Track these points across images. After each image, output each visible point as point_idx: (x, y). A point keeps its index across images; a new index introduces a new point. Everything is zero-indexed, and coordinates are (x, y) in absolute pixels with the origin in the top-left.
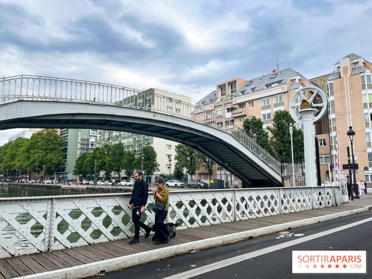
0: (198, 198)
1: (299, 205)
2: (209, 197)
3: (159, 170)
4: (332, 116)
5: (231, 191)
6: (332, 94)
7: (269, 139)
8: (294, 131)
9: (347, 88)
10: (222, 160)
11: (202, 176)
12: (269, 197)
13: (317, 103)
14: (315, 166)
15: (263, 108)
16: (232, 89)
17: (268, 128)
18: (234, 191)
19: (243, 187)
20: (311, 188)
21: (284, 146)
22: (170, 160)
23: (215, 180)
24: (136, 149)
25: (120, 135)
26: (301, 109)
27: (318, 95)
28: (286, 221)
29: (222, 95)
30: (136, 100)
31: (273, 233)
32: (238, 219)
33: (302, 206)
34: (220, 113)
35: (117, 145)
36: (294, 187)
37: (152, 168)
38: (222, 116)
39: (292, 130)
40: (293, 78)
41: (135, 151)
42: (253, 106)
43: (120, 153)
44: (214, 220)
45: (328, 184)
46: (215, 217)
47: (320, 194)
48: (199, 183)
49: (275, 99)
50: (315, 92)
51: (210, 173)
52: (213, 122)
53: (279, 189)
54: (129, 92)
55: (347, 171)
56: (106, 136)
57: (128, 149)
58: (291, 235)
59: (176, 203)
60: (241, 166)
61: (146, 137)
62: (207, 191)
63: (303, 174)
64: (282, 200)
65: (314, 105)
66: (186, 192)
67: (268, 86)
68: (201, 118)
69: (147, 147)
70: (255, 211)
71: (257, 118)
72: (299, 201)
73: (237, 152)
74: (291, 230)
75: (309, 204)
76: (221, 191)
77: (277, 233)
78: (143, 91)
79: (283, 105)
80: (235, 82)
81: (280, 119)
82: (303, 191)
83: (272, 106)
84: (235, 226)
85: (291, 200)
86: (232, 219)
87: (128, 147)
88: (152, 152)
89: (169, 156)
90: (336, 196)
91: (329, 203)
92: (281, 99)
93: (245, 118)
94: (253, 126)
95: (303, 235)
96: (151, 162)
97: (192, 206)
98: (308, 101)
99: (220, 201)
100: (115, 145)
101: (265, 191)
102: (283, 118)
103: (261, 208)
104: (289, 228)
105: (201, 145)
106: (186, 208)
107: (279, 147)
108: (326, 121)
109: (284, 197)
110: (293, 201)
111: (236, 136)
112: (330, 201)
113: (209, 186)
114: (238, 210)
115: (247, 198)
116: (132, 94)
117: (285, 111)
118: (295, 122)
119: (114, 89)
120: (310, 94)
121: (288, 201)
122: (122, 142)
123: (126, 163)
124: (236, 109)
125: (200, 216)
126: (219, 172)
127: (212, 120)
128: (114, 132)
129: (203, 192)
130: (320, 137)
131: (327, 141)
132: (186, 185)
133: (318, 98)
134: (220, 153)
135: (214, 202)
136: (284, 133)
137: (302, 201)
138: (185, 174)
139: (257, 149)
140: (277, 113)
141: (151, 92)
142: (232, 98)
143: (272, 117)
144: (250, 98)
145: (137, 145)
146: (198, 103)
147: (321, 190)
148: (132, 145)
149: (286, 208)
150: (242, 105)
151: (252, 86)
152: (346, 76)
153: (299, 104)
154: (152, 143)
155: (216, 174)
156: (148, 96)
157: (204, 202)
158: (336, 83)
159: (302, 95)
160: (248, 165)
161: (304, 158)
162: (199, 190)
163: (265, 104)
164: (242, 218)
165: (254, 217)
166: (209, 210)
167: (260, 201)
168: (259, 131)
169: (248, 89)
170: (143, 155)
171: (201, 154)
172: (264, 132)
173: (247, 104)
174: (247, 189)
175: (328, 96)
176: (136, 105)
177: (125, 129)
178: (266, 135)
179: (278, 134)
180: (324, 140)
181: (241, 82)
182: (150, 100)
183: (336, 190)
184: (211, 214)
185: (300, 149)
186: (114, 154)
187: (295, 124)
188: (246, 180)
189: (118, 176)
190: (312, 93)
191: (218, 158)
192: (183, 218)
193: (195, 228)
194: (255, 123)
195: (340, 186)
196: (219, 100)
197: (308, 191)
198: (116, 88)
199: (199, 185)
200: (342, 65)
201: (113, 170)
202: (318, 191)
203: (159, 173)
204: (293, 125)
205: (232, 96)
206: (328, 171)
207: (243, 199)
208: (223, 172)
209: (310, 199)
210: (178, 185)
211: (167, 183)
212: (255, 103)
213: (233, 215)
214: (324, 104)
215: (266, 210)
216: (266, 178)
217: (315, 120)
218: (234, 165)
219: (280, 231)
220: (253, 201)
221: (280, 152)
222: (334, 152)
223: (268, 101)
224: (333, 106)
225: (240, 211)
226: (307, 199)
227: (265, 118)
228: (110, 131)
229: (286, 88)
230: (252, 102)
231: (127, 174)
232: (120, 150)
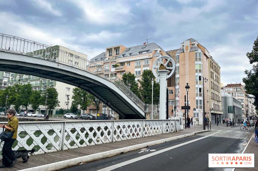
0: (87, 126)
1: (155, 131)
2: (95, 126)
3: (59, 106)
4: (177, 76)
5: (111, 121)
6: (179, 62)
7: (139, 88)
8: (154, 84)
9: (187, 59)
10: (106, 100)
11: (92, 111)
12: (136, 126)
13: (169, 67)
14: (165, 106)
15: (136, 67)
16: (116, 52)
17: (138, 81)
18: (113, 121)
19: (119, 119)
20: (162, 120)
21: (148, 93)
22: (68, 99)
23: (100, 114)
24: (42, 89)
25: (29, 78)
26: (159, 70)
27: (170, 62)
28: (146, 142)
29: (109, 56)
30: (44, 53)
31: (137, 150)
32: (114, 141)
33: (156, 132)
34: (107, 68)
35: (26, 85)
36: (152, 119)
37: (54, 104)
38: (108, 70)
39: (153, 83)
40: (156, 50)
41: (41, 91)
42: (129, 65)
43: (29, 92)
44: (98, 141)
45: (173, 118)
46: (98, 139)
47: (167, 124)
48: (89, 116)
49: (144, 62)
50: (169, 60)
51: (97, 109)
52: (102, 74)
53: (143, 121)
54: (39, 46)
55: (184, 110)
56: (17, 78)
57: (35, 89)
58: (148, 150)
59: (71, 129)
60: (120, 105)
61: (50, 81)
62: (94, 122)
63: (158, 112)
64: (144, 128)
65: (168, 68)
66: (79, 122)
67: (140, 53)
68: (94, 70)
69: (51, 89)
70: (126, 135)
71: (132, 73)
72: (154, 129)
73: (117, 95)
74: (148, 148)
75: (160, 130)
76: (104, 121)
77: (140, 149)
78: (51, 47)
79: (149, 66)
80: (119, 48)
81: (146, 75)
82: (158, 122)
83: (142, 66)
84: (112, 145)
85: (150, 128)
86: (110, 140)
87: (35, 87)
88: (54, 92)
89: (68, 96)
90: (177, 126)
91: (172, 130)
92: (148, 62)
93: (124, 73)
94: (129, 78)
95: (155, 150)
96: (53, 99)
97: (82, 132)
98: (164, 65)
99: (103, 128)
100: (24, 85)
101: (134, 122)
102: (148, 75)
103: (130, 133)
104: (147, 146)
105: (92, 89)
106: (78, 133)
107: (145, 93)
108: (174, 78)
109: (146, 126)
110: (151, 128)
111: (117, 84)
112: (173, 129)
113: (96, 118)
114: (115, 135)
115: (121, 127)
116: (42, 48)
117: (150, 70)
118: (155, 78)
119: (26, 42)
120: (166, 61)
121: (148, 129)
122: (30, 83)
123: (33, 99)
124: (118, 66)
125: (88, 139)
126: (103, 109)
127: (101, 72)
128: (24, 75)
129: (91, 122)
130: (170, 88)
131: (173, 91)
132: (79, 117)
133: (170, 64)
134: (105, 96)
135: (99, 129)
136: (148, 85)
137: (156, 129)
138: (79, 109)
139: (131, 94)
140: (144, 71)
141: (57, 48)
142: (116, 59)
143: (142, 74)
144: (128, 60)
145: (43, 86)
146: (92, 59)
147: (168, 122)
148: (39, 86)
149: (146, 133)
150: (122, 64)
151: (130, 52)
152: (187, 52)
153: (159, 66)
154: (55, 85)
155: (102, 110)
156: (54, 51)
157: (91, 129)
158: (181, 55)
159: (161, 61)
160: (124, 104)
161: (159, 101)
162: (88, 121)
163: (137, 65)
164: (117, 140)
165: (126, 139)
166: (95, 135)
167: (130, 128)
168: (132, 82)
169: (127, 54)
170: (47, 94)
171: (92, 95)
172: (136, 83)
173: (126, 64)
174: (122, 120)
175: (176, 63)
176: (44, 56)
177: (33, 73)
178: (137, 85)
179: (144, 85)
180: (172, 90)
181: (122, 48)
182: (55, 54)
183: (177, 122)
184: (96, 137)
185: (157, 95)
186: (23, 92)
187: (155, 79)
188: (122, 114)
189: (25, 109)
190: (167, 60)
191: (104, 98)
192: (75, 140)
193: (83, 147)
194: (130, 77)
195: (179, 120)
196: (107, 59)
197: (160, 122)
198: (28, 42)
199: (89, 117)
200: (185, 45)
201: (21, 105)
202: (166, 122)
203: (59, 108)
204: (154, 79)
205: (116, 57)
206: (173, 110)
207: (119, 127)
208: (106, 109)
209: (161, 128)
210: (73, 117)
211: (65, 115)
212: (131, 63)
213: (111, 138)
214: (173, 68)
215: (133, 135)
216: (135, 113)
217: (167, 78)
218: (114, 104)
219: (141, 148)
220: (125, 129)
221: (145, 97)
222: (177, 99)
223: (139, 63)
224: (178, 70)
225: (116, 135)
226: (159, 127)
227: (137, 74)
228: (21, 75)
229: (151, 55)
230: (129, 63)
231: (33, 108)
232: (29, 89)
